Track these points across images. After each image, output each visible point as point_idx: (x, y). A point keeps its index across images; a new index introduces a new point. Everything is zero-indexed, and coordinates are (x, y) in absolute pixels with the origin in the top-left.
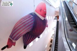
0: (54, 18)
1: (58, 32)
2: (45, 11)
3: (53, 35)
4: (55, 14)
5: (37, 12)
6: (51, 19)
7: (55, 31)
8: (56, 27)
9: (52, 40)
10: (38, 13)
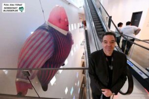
0: (79, 27)
1: (89, 47)
2: (66, 20)
3: (84, 54)
4: (80, 19)
5: (55, 24)
6: (75, 28)
7: (86, 48)
8: (85, 41)
9: (84, 62)
10: (56, 26)
